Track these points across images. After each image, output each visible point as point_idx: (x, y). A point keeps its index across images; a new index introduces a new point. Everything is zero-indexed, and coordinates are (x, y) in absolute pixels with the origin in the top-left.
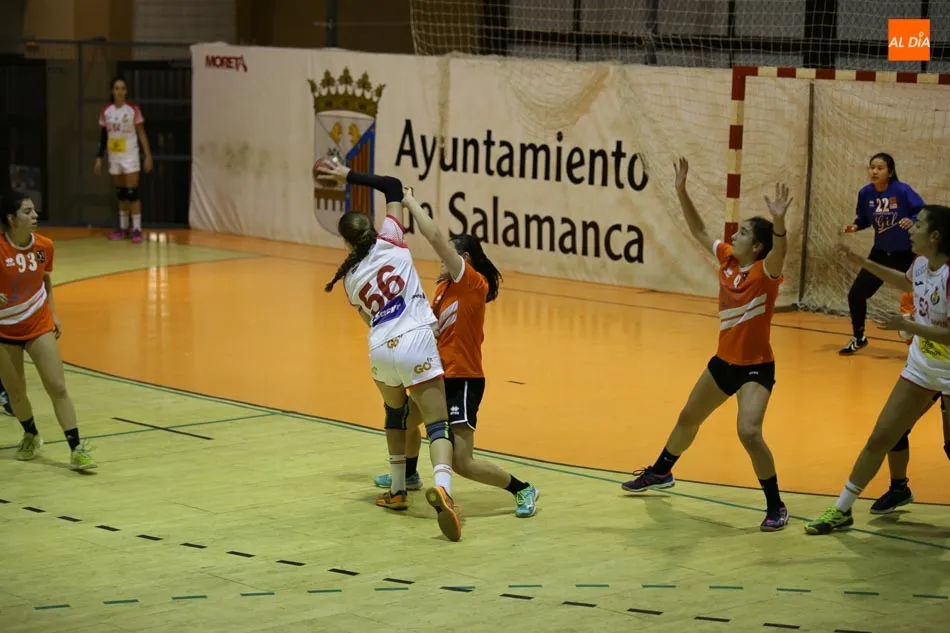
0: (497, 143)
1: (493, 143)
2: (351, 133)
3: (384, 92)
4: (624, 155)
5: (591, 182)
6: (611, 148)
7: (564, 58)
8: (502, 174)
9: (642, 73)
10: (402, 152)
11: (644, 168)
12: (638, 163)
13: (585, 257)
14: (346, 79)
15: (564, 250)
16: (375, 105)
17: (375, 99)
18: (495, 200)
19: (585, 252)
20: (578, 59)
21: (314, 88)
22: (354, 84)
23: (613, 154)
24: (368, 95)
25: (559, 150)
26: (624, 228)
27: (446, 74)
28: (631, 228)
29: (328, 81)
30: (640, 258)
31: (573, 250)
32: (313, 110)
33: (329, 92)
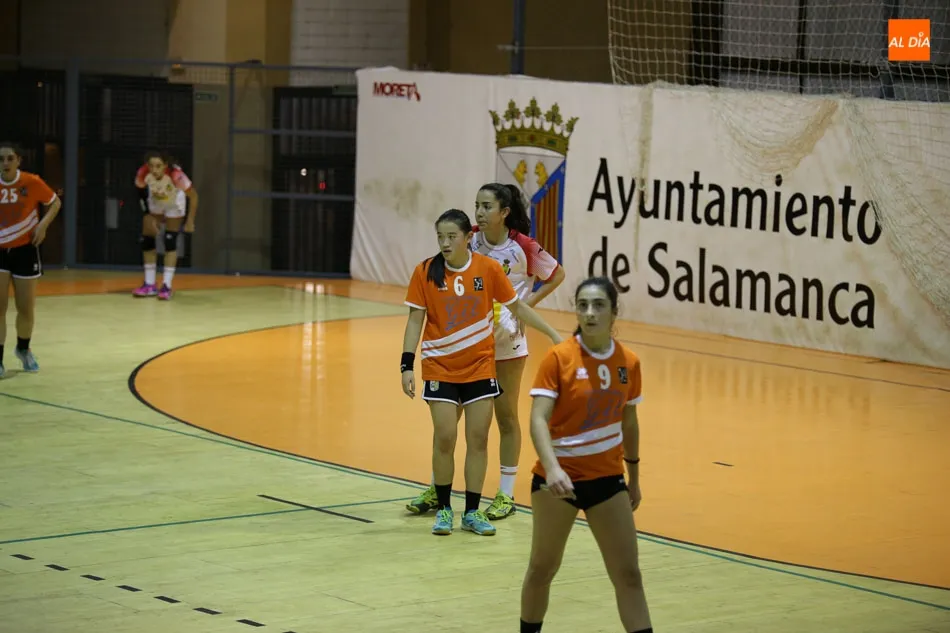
0: (706, 187)
1: (701, 187)
2: (537, 173)
3: (576, 127)
4: (853, 203)
5: (815, 233)
6: (838, 194)
7: (785, 90)
8: (711, 222)
9: (876, 109)
10: (595, 195)
11: (877, 217)
12: (869, 214)
13: (805, 320)
14: (533, 111)
15: (781, 312)
16: (566, 141)
17: (566, 134)
18: (702, 252)
19: (805, 314)
20: (801, 91)
21: (496, 121)
22: (542, 116)
23: (841, 201)
24: (558, 130)
25: (778, 195)
26: (852, 287)
27: (648, 106)
28: (860, 287)
29: (513, 113)
30: (870, 323)
31: (792, 311)
32: (495, 146)
33: (513, 126)
